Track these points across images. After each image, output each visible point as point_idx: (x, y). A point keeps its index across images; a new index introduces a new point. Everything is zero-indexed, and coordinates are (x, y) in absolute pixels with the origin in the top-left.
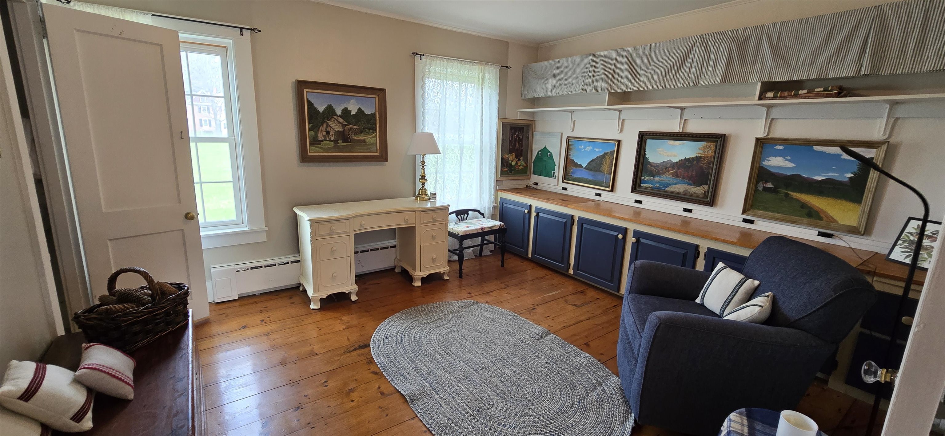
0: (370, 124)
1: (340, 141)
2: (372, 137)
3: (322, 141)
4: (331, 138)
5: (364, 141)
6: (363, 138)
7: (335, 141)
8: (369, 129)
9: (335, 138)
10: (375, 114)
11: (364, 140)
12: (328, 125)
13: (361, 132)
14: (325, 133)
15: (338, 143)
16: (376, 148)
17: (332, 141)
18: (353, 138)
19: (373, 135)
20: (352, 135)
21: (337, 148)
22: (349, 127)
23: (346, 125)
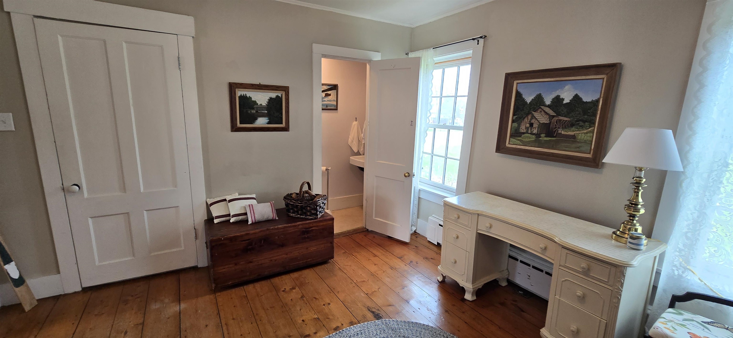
0: (588, 115)
1: (543, 135)
2: (587, 133)
3: (524, 133)
4: (533, 130)
5: (574, 137)
6: (572, 133)
7: (537, 134)
8: (584, 122)
9: (538, 131)
10: (598, 101)
11: (574, 135)
12: (533, 117)
13: (572, 125)
14: (528, 125)
15: (541, 137)
16: (589, 148)
17: (534, 134)
18: (560, 132)
19: (590, 129)
20: (559, 128)
21: (538, 142)
22: (558, 118)
23: (553, 116)
